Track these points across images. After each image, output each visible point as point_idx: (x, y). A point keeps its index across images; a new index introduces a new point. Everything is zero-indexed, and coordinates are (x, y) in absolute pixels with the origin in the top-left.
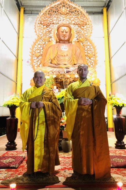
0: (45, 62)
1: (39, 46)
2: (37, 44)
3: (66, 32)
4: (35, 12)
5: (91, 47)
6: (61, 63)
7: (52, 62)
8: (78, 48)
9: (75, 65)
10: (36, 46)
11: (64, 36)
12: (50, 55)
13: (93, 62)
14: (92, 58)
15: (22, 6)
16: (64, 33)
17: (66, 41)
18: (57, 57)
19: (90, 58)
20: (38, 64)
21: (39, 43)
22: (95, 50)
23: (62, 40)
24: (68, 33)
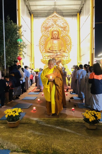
0: (46, 49)
1: (43, 40)
2: (42, 39)
3: (56, 34)
4: (39, 16)
5: (69, 40)
6: (54, 50)
7: (50, 49)
8: (62, 41)
9: (60, 50)
10: (41, 40)
11: (55, 36)
12: (49, 45)
13: (69, 47)
14: (69, 46)
15: (32, 13)
16: (55, 35)
17: (56, 38)
18: (52, 47)
19: (68, 46)
20: (43, 49)
21: (43, 38)
22: (71, 41)
23: (54, 38)
24: (57, 35)
